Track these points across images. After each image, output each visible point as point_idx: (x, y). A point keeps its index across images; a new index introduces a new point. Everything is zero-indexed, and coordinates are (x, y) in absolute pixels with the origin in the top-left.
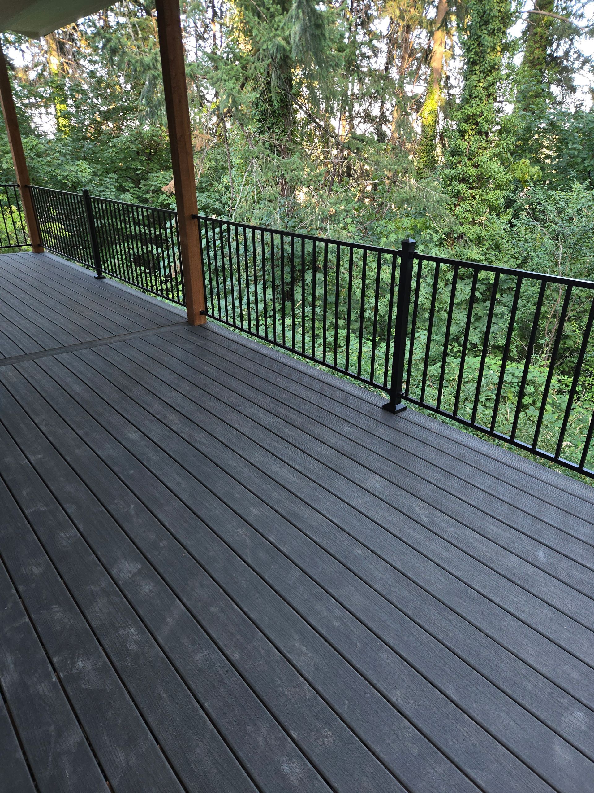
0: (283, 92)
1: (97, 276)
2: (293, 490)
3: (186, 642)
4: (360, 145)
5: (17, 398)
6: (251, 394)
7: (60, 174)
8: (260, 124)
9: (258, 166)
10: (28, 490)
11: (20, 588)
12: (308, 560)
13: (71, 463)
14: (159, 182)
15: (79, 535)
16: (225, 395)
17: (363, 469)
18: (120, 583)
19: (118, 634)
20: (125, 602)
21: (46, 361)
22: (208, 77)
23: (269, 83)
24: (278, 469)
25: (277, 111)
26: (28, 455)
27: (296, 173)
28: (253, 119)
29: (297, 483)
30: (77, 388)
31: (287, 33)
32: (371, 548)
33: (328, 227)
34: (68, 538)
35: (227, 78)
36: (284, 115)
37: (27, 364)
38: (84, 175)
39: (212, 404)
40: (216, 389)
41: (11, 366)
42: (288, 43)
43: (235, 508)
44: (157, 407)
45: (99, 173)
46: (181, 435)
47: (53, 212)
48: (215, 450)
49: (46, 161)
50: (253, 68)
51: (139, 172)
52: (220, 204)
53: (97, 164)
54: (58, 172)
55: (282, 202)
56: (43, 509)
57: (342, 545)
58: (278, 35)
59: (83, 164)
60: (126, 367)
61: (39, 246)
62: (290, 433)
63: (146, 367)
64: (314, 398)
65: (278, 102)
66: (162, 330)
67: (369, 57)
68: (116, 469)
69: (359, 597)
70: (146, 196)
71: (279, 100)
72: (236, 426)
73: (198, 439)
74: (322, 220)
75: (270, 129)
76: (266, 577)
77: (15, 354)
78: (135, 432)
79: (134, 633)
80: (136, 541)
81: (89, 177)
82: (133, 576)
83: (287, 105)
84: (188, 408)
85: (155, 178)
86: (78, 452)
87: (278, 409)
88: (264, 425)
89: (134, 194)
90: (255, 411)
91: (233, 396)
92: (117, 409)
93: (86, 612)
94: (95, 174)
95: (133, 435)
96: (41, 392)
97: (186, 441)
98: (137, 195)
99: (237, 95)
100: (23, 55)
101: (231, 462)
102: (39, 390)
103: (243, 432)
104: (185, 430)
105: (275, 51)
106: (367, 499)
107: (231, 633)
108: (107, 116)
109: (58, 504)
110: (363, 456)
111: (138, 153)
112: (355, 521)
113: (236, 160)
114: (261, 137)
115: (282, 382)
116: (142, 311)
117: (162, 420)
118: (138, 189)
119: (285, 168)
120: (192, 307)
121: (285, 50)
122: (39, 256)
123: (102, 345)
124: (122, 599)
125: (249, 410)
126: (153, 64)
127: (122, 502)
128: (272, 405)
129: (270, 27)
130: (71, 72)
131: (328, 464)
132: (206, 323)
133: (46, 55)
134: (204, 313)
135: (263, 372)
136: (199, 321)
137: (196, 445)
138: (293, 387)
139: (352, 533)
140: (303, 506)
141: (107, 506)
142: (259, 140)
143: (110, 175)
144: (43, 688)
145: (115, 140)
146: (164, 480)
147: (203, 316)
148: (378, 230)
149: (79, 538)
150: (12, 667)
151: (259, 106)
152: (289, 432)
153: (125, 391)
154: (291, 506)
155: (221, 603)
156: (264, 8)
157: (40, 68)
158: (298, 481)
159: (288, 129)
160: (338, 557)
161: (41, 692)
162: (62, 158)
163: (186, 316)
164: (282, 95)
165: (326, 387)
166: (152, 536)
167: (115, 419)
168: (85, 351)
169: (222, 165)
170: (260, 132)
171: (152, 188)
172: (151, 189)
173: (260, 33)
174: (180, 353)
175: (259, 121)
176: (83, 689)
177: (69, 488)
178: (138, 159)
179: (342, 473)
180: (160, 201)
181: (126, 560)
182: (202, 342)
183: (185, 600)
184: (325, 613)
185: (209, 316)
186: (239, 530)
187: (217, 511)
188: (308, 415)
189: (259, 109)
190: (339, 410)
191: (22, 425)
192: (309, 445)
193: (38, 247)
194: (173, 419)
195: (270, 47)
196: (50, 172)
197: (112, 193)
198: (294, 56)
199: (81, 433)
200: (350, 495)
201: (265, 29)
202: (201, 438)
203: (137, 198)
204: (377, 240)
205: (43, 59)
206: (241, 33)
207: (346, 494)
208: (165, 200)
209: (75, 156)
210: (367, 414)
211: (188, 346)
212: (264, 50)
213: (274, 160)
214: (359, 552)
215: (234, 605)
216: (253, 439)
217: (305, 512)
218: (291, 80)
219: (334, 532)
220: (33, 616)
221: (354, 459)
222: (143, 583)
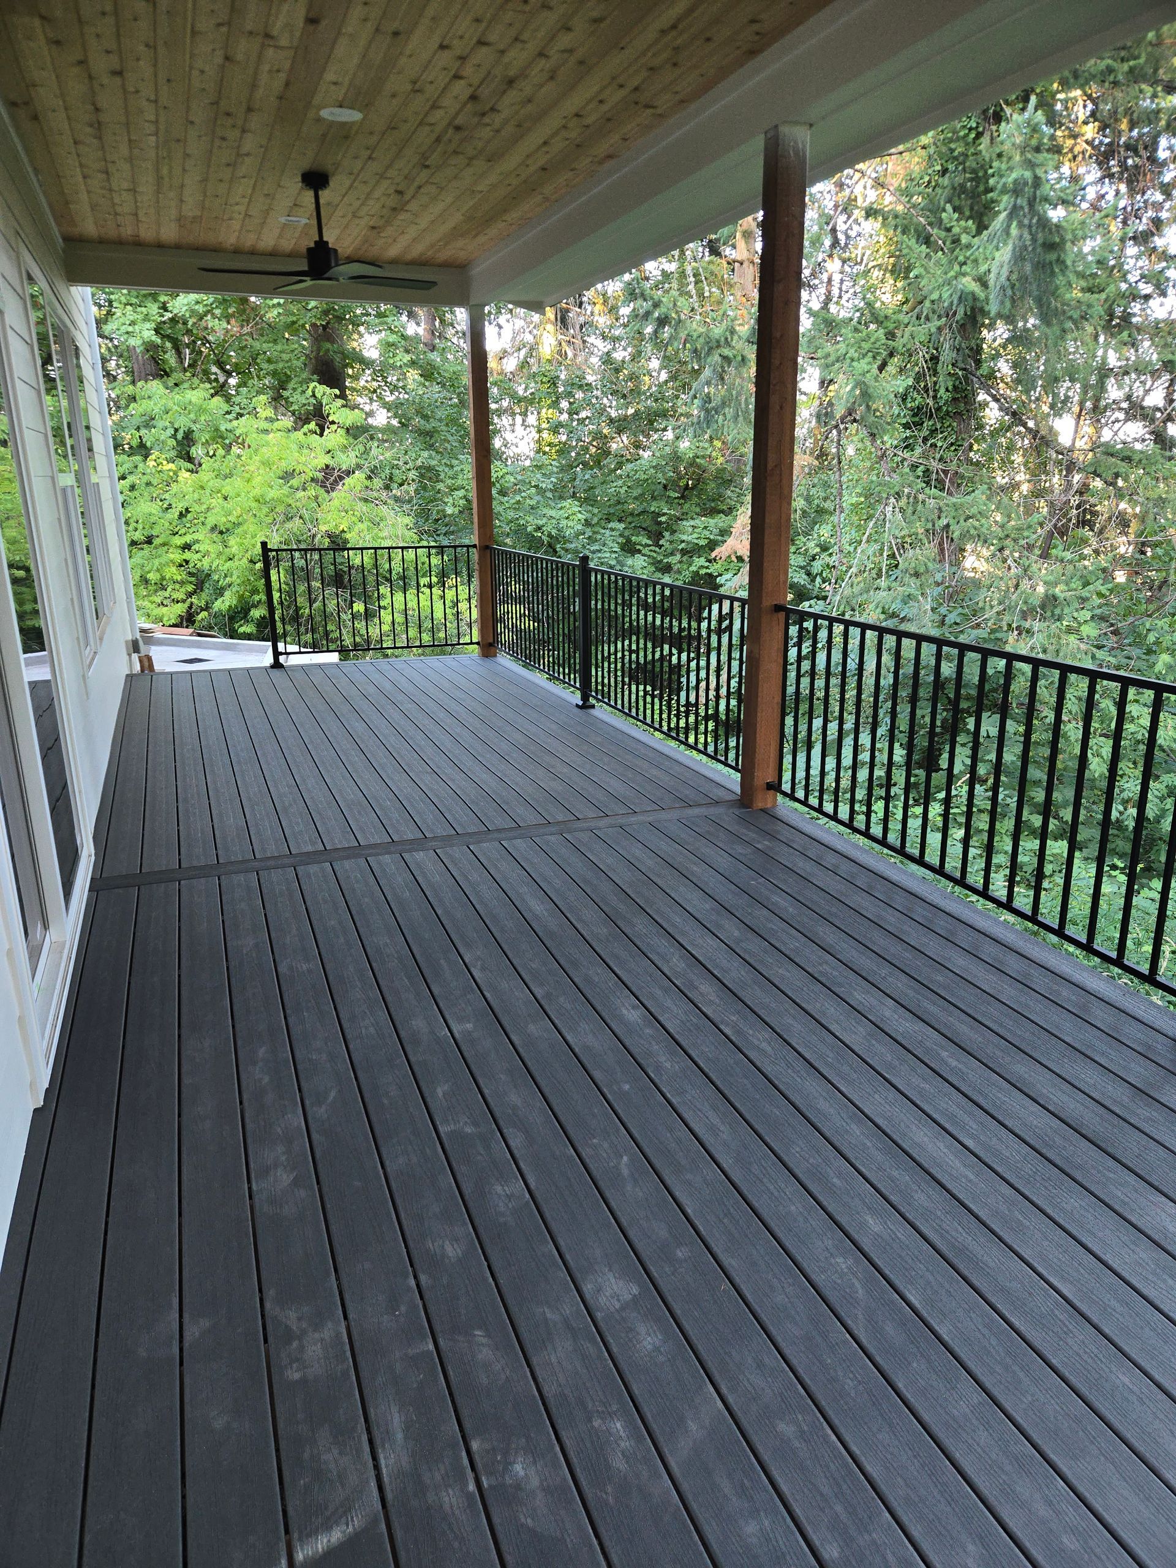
0: (960, 373)
1: (580, 703)
2: (961, 1196)
3: (726, 1487)
4: (1123, 467)
5: (439, 912)
6: (865, 962)
7: (531, 522)
8: (908, 433)
9: (897, 510)
10: (446, 1088)
11: (423, 1278)
12: (998, 1369)
13: (520, 1050)
14: (695, 535)
15: (528, 1196)
16: (812, 957)
17: (1132, 1179)
18: (599, 1315)
19: (593, 1427)
20: (605, 1360)
21: (488, 849)
22: (819, 354)
23: (935, 359)
24: (925, 1139)
25: (945, 408)
26: (450, 1022)
27: (977, 524)
28: (895, 422)
29: (970, 1181)
30: (537, 907)
31: (983, 268)
32: (1157, 1377)
33: (1036, 629)
34: (509, 1197)
35: (856, 355)
36: (960, 414)
37: (457, 851)
38: (570, 524)
39: (783, 973)
40: (792, 942)
41: (432, 852)
42: (984, 285)
43: (830, 1209)
44: (676, 963)
45: (595, 520)
46: (722, 1027)
47: (515, 588)
48: (789, 1071)
49: (514, 501)
50: (907, 335)
51: (663, 519)
52: (806, 577)
53: (592, 506)
54: (530, 519)
55: (938, 577)
56: (469, 1130)
57: (1081, 1352)
58: (964, 275)
59: (571, 506)
60: (624, 876)
61: (491, 645)
62: (954, 1063)
63: (659, 882)
64: (1009, 992)
65: (947, 390)
66: (691, 812)
67: (1147, 297)
68: (597, 1075)
69: (1125, 1493)
70: (670, 560)
71: (950, 388)
72: (833, 1027)
73: (756, 1042)
74: (1024, 616)
75: (925, 440)
76: (900, 1385)
77: (440, 832)
78: (634, 1007)
79: (622, 1433)
80: (631, 1234)
81: (580, 527)
82: (623, 1308)
83: (966, 396)
84: (735, 972)
85: (690, 529)
86: (532, 1028)
87: (926, 1004)
88: (894, 1035)
89: (649, 556)
90: (875, 1002)
91: (826, 963)
92: (604, 957)
93: (534, 1361)
94: (587, 523)
95: (633, 1015)
96: (477, 906)
97: (731, 1041)
98: (654, 558)
99: (872, 383)
100: (499, 334)
101: (823, 1105)
102: (474, 902)
103: (847, 1042)
104: (732, 1019)
105: (955, 302)
106: (1144, 1255)
107: (822, 1495)
108: (621, 425)
109: (494, 1126)
110: (1130, 1145)
111: (665, 487)
112: (1113, 1303)
113: (850, 499)
114: (907, 455)
115: (933, 946)
116: (655, 772)
117: (686, 991)
118: (657, 549)
119: (953, 514)
120: (753, 773)
121: (975, 299)
122: (488, 662)
123: (582, 830)
124: (602, 1352)
125: (861, 996)
126: (726, 339)
127: (606, 1145)
128: (911, 993)
129: (950, 262)
130: (570, 354)
131: (1044, 1151)
132: (775, 805)
133: (535, 332)
134: (775, 787)
135: (891, 919)
136: (763, 800)
137: (752, 1055)
138: (960, 962)
139: (1107, 1331)
140: (983, 1236)
141: (580, 1149)
142: (902, 462)
143: (612, 525)
144: (451, 1499)
145: (630, 466)
146: (685, 1115)
147: (772, 792)
148: (1151, 638)
149: (527, 1202)
150: (400, 1436)
151: (909, 400)
152: (950, 1059)
153: (619, 923)
154: (957, 1230)
155: (800, 1417)
156: (940, 228)
157: (523, 352)
158: (972, 1177)
159: (963, 439)
160: (1072, 1379)
161: (446, 1507)
162: (539, 498)
163: (738, 790)
164: (958, 378)
165: (1035, 972)
166: (662, 1232)
167: (598, 973)
168: (552, 838)
169: (818, 506)
170: (906, 447)
171: (683, 545)
172: (680, 547)
173: (928, 272)
174: (723, 862)
175: (906, 426)
176: (522, 1525)
177: (514, 1098)
178: (664, 495)
179: (1079, 1178)
180: (693, 568)
181: (610, 1270)
182: (766, 843)
183: (724, 1390)
184: (1043, 1511)
185: (785, 794)
186: (840, 1260)
187: (793, 1208)
188: (994, 1028)
189: (909, 405)
190: (1069, 1029)
191: (442, 962)
192: (999, 1099)
193: (489, 647)
194: (706, 990)
195: (945, 296)
196: (517, 519)
197: (614, 556)
198: (993, 308)
199: (539, 992)
200: (1100, 1234)
201: (938, 263)
202: (760, 1040)
203: (652, 564)
204: (1144, 657)
205: (529, 338)
206: (888, 275)
207: (1089, 1231)
208: (702, 567)
209: (560, 493)
210: (1138, 1049)
211: (740, 849)
212: (933, 302)
213: (932, 498)
214: (1126, 1380)
215: (830, 1432)
216: (871, 1062)
217: (992, 1256)
218: (979, 350)
219: (1061, 1317)
220: (441, 1342)
221: (1109, 1150)
222: (642, 1329)
